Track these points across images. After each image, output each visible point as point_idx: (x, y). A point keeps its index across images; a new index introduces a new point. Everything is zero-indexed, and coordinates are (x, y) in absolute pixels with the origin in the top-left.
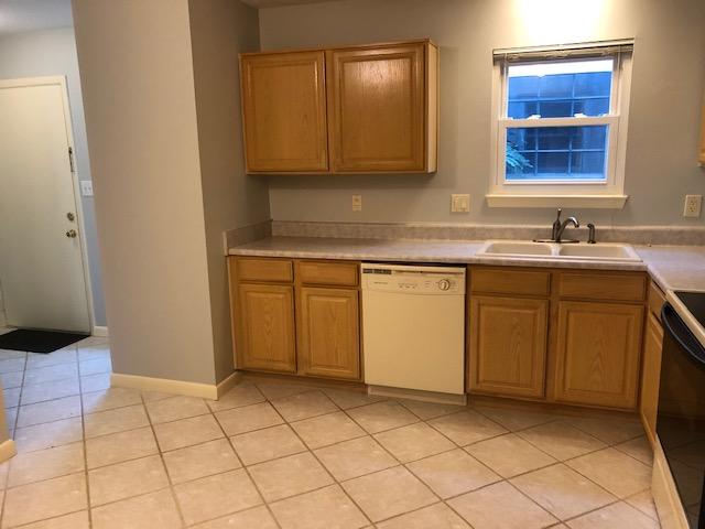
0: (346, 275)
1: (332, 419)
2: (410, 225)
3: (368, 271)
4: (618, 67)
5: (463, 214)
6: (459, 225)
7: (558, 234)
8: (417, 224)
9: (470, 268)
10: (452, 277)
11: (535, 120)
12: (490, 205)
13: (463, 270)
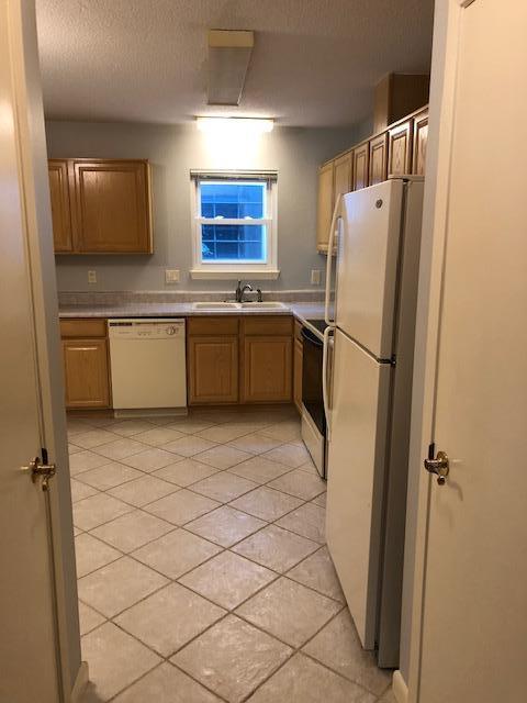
0: (96, 329)
1: (95, 434)
2: (137, 292)
3: (112, 324)
4: (269, 188)
5: (174, 285)
6: (173, 292)
7: (239, 297)
8: (142, 292)
9: (188, 318)
10: (176, 326)
11: (219, 220)
12: (193, 278)
13: (183, 320)
